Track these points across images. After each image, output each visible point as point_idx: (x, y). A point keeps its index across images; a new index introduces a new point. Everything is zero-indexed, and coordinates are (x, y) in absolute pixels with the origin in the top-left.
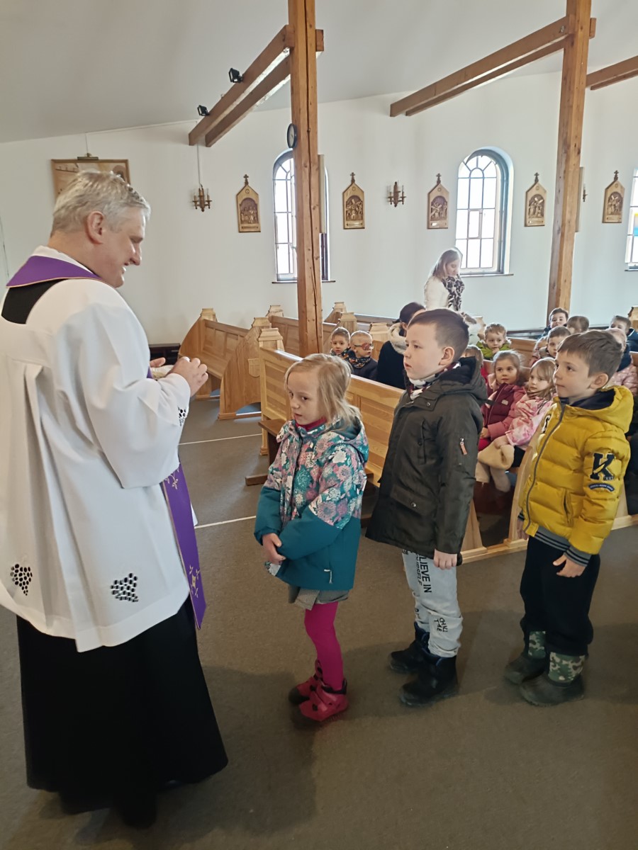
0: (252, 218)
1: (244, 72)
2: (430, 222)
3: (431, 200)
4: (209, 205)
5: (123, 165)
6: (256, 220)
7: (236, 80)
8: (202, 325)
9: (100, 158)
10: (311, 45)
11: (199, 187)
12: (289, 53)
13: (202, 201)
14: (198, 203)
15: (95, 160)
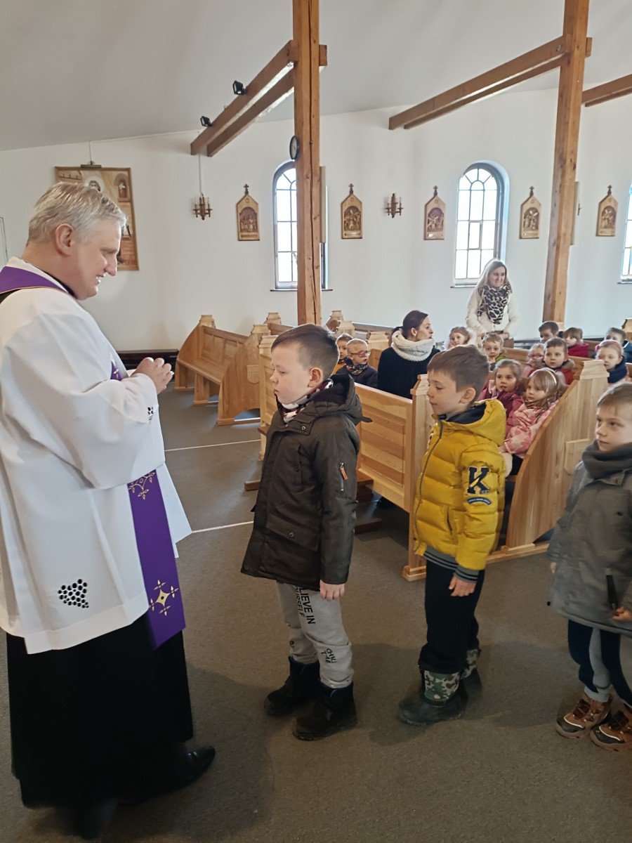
0: (251, 227)
1: (247, 84)
2: (427, 233)
3: (428, 212)
4: (209, 213)
5: (126, 173)
6: (256, 229)
7: (239, 92)
8: (201, 332)
9: (103, 166)
10: (314, 60)
11: (200, 196)
12: (292, 67)
13: (202, 210)
14: (199, 212)
15: (99, 168)
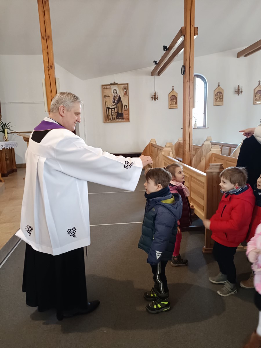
0: (174, 103)
1: (168, 46)
2: (255, 101)
3: (256, 92)
4: (157, 99)
5: (127, 85)
6: (176, 103)
7: (166, 50)
8: (151, 146)
10: (192, 33)
11: (154, 92)
12: (183, 37)
13: (155, 97)
14: (153, 98)
15: (117, 84)
